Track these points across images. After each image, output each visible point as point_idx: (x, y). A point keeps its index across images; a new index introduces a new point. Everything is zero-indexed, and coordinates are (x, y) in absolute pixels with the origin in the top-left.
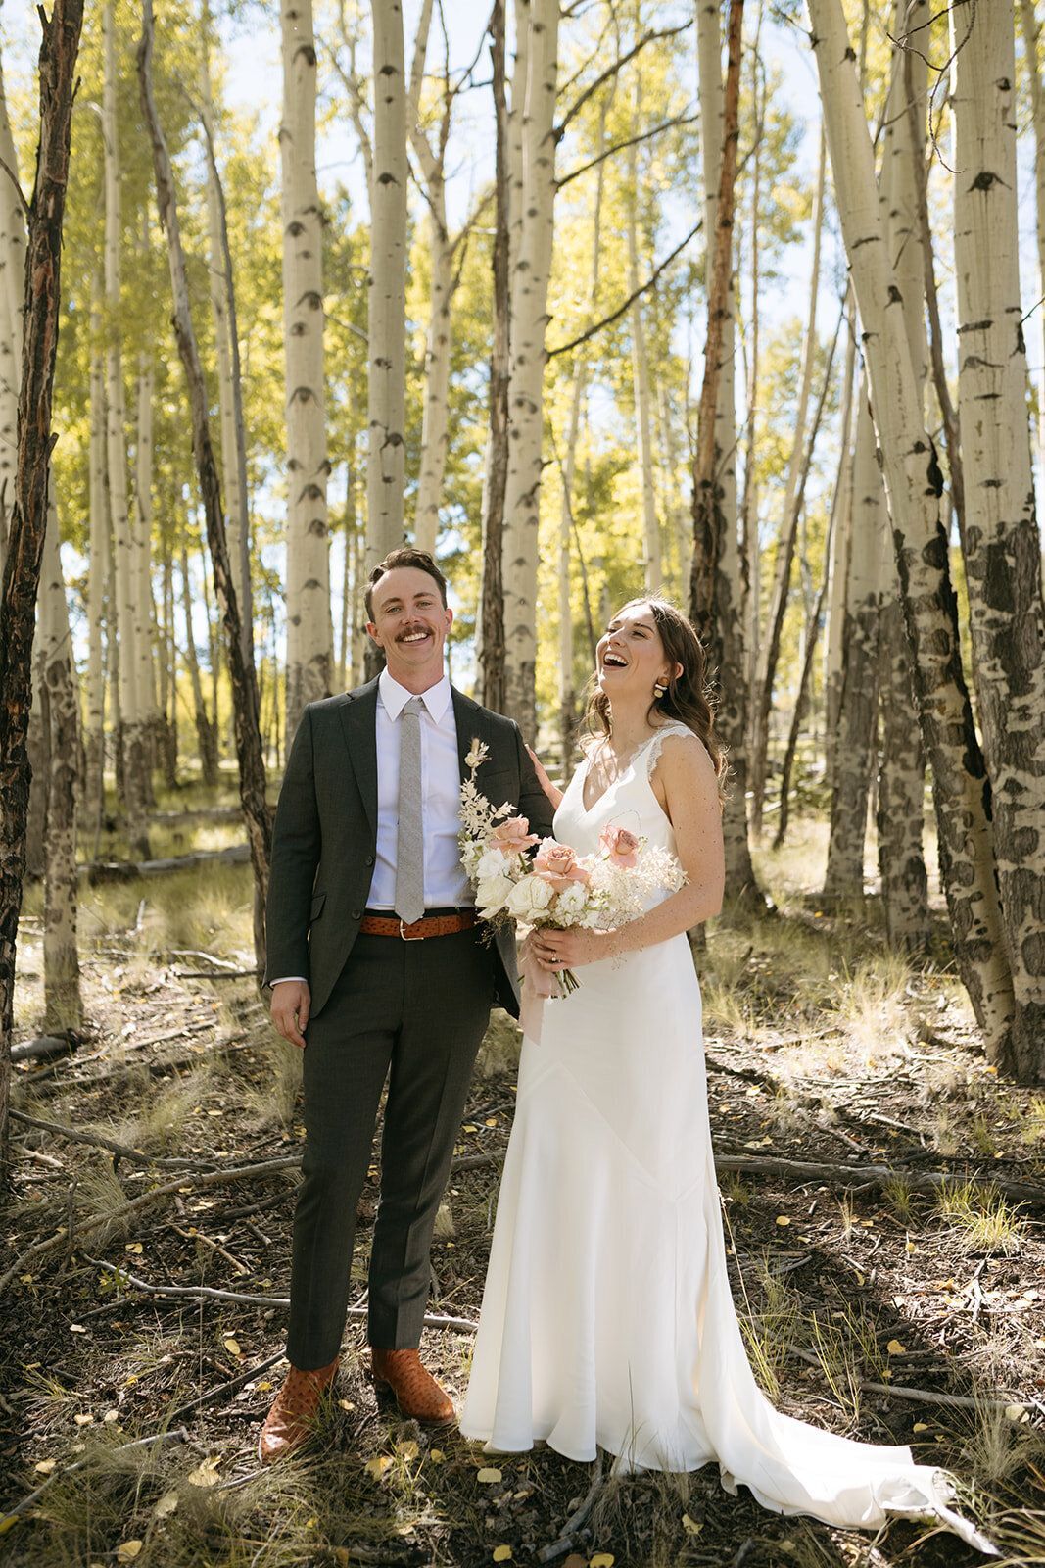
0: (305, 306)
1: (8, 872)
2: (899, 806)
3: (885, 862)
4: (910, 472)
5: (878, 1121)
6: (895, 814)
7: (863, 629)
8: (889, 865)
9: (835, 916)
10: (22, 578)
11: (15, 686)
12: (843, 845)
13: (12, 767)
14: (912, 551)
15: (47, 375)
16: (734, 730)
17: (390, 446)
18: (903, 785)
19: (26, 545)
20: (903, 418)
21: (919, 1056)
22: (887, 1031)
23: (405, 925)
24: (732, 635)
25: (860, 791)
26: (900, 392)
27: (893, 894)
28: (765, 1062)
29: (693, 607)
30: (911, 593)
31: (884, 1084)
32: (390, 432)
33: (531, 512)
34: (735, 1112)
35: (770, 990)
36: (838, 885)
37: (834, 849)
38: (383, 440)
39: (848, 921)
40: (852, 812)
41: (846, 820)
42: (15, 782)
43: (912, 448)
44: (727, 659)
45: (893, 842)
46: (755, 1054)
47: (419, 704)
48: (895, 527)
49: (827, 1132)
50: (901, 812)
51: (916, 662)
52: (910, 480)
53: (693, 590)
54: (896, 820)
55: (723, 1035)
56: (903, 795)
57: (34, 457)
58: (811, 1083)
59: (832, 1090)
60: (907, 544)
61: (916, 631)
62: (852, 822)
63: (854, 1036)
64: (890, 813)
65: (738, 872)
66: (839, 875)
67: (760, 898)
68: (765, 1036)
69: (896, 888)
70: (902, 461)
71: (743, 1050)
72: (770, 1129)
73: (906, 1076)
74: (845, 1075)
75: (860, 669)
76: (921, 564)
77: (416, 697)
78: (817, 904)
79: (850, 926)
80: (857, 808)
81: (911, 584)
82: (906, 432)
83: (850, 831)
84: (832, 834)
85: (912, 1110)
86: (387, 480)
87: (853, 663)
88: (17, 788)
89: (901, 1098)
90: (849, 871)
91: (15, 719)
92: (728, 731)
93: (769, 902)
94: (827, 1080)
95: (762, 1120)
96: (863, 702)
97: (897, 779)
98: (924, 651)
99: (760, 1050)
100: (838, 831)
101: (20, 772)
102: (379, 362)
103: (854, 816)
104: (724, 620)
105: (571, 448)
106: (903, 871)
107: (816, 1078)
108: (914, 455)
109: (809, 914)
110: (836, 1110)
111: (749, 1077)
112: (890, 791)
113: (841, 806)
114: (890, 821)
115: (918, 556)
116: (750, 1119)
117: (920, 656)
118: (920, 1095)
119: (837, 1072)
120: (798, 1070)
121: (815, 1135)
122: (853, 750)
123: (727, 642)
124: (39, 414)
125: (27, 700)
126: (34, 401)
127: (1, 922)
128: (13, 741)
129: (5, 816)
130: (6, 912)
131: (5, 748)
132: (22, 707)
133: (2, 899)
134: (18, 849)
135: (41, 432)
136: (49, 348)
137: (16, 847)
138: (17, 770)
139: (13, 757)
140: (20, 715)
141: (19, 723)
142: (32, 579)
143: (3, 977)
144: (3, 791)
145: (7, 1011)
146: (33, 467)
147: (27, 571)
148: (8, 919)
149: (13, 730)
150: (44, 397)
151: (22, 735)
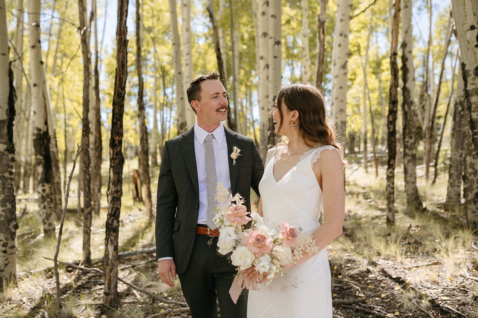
0: (265, 6)
1: (115, 195)
2: (471, 173)
3: (466, 194)
4: (468, 38)
5: (448, 308)
6: (470, 175)
7: (461, 106)
8: (467, 195)
9: (449, 212)
10: (118, 92)
11: (117, 130)
12: (453, 185)
13: (116, 158)
14: (469, 71)
15: (124, 19)
16: (411, 144)
17: (276, 46)
18: (473, 164)
19: (120, 79)
20: (466, 16)
21: (471, 277)
22: (459, 264)
23: (210, 230)
24: (411, 110)
25: (459, 166)
26: (464, 5)
27: (469, 206)
28: (406, 274)
29: (390, 99)
30: (468, 88)
31: (454, 290)
32: (276, 40)
33: (345, 71)
34: (387, 297)
35: (416, 242)
36: (451, 200)
37: (449, 187)
38: (274, 43)
39: (453, 214)
40: (456, 174)
41: (454, 177)
42: (117, 164)
43: (469, 28)
44: (409, 118)
45: (469, 187)
46: (403, 270)
47: (212, 136)
48: (462, 61)
49: (423, 312)
50: (472, 175)
51: (471, 116)
52: (468, 42)
53: (390, 93)
54: (470, 178)
55: (392, 260)
56: (473, 168)
57: (121, 48)
58: (422, 286)
59: (431, 290)
60: (467, 68)
61: (471, 104)
62: (457, 177)
63: (445, 265)
64: (468, 175)
65: (412, 194)
66: (451, 196)
67: (421, 204)
68: (408, 262)
69: (470, 203)
70: (465, 34)
71: (399, 268)
72: (399, 308)
73: (464, 287)
74: (438, 283)
75: (460, 121)
76: (473, 76)
77: (210, 134)
78: (443, 207)
79: (454, 216)
80: (459, 172)
81: (468, 84)
82: (466, 22)
83: (455, 180)
84: (449, 181)
85: (464, 304)
86: (275, 57)
87: (457, 119)
88: (118, 166)
89: (460, 297)
90: (455, 195)
91: (117, 142)
92: (409, 144)
93: (424, 205)
94: (429, 285)
95: (398, 303)
96: (461, 134)
97: (471, 163)
98: (474, 112)
99: (405, 269)
100: (451, 180)
101: (119, 160)
102: (272, 16)
103: (457, 175)
104: (408, 105)
105: (367, 52)
106: (473, 197)
107: (425, 284)
108: (470, 31)
109: (438, 210)
110: (430, 301)
111: (398, 280)
112: (468, 167)
113: (452, 171)
114: (468, 178)
115: (472, 73)
116: (392, 302)
117: (472, 114)
118: (469, 297)
119: (435, 282)
120: (418, 279)
121: (418, 312)
122: (457, 151)
123: (409, 113)
124: (122, 32)
125: (121, 135)
126: (120, 28)
127: (113, 213)
128: (116, 149)
129: (114, 176)
130: (115, 209)
131: (114, 152)
132: (119, 137)
133: (113, 205)
134: (119, 188)
135: (123, 39)
136: (125, 9)
137: (118, 187)
138: (118, 159)
139: (116, 155)
140: (119, 140)
141: (118, 143)
142: (122, 92)
143: (114, 232)
144: (113, 167)
145: (115, 244)
146: (121, 52)
147: (120, 89)
148: (115, 212)
149: (116, 145)
150: (124, 27)
151: (120, 147)
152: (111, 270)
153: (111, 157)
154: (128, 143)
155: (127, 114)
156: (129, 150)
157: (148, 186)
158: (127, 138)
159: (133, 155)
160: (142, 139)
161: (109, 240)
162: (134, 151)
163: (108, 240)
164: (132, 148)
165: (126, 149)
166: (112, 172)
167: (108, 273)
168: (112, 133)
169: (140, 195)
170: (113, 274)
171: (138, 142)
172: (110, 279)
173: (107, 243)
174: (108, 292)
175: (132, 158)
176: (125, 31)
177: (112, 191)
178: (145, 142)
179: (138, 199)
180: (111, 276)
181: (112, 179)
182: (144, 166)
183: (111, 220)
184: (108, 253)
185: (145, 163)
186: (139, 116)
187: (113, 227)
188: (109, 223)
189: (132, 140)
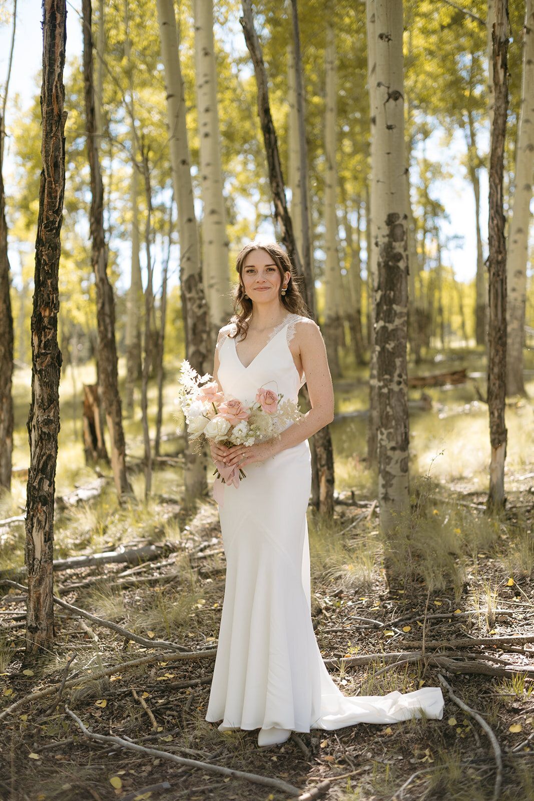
1: (45, 430)
10: (47, 219)
11: (45, 296)
13: (45, 355)
15: (58, 70)
17: (392, 101)
19: (50, 194)
32: (391, 91)
38: (386, 97)
42: (48, 366)
57: (51, 130)
86: (389, 128)
88: (50, 370)
91: (46, 320)
101: (52, 358)
124: (54, 97)
125: (56, 306)
126: (50, 90)
127: (41, 466)
128: (45, 336)
129: (42, 389)
130: (44, 458)
131: (40, 342)
132: (51, 311)
133: (41, 450)
134: (52, 414)
135: (56, 111)
136: (58, 51)
137: (50, 412)
138: (49, 358)
139: (45, 347)
140: (49, 317)
141: (49, 323)
142: (55, 218)
143: (44, 505)
144: (40, 372)
145: (47, 528)
146: (52, 137)
147: (50, 213)
148: (46, 464)
149: (45, 328)
150: (56, 87)
151: (52, 331)
152: (40, 582)
153: (36, 351)
154: (73, 325)
155: (68, 255)
156: (74, 341)
157: (117, 420)
158: (69, 311)
159: (85, 353)
160: (101, 315)
161: (35, 520)
162: (87, 345)
163: (32, 520)
164: (81, 336)
165: (67, 340)
166: (37, 383)
167: (35, 587)
168: (35, 304)
169: (100, 444)
170: (44, 589)
171: (94, 323)
172: (38, 598)
173: (30, 526)
174: (34, 625)
175: (81, 361)
176: (60, 95)
177: (38, 421)
178: (108, 320)
179: (95, 454)
180: (40, 594)
181: (37, 397)
182: (107, 375)
183: (37, 480)
184: (34, 547)
185: (110, 369)
186: (94, 262)
187: (41, 493)
188: (34, 487)
189: (80, 317)
